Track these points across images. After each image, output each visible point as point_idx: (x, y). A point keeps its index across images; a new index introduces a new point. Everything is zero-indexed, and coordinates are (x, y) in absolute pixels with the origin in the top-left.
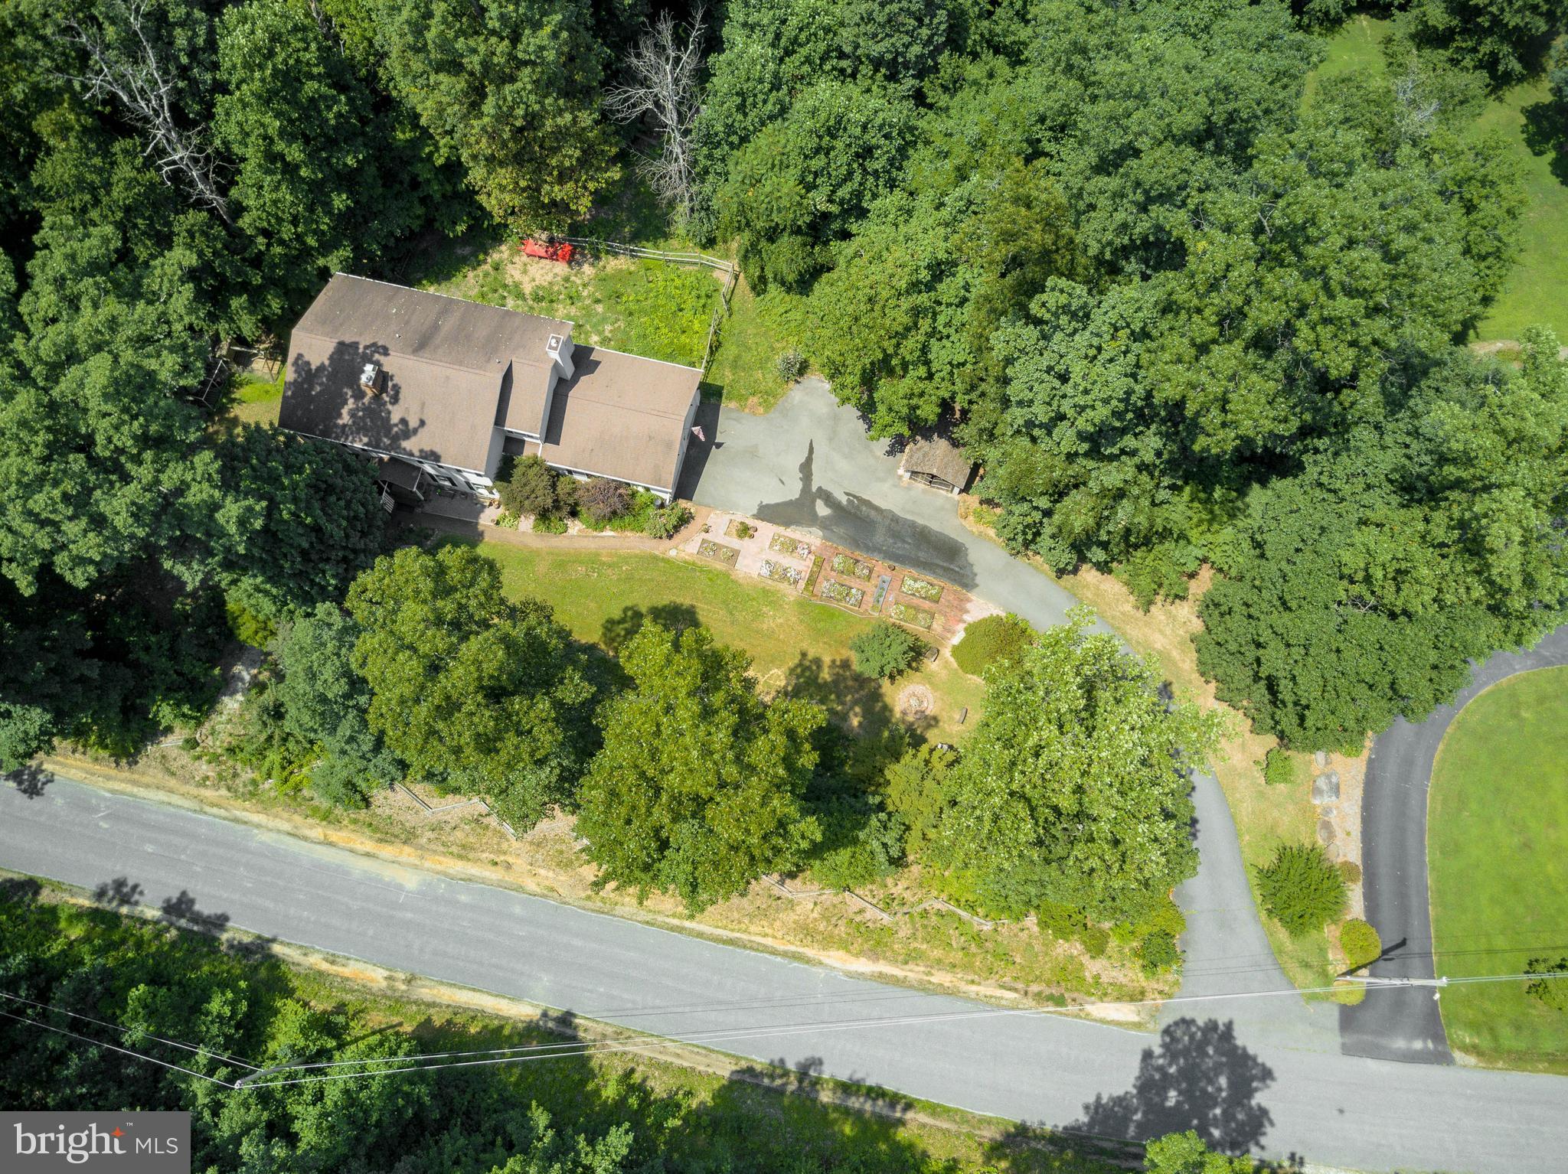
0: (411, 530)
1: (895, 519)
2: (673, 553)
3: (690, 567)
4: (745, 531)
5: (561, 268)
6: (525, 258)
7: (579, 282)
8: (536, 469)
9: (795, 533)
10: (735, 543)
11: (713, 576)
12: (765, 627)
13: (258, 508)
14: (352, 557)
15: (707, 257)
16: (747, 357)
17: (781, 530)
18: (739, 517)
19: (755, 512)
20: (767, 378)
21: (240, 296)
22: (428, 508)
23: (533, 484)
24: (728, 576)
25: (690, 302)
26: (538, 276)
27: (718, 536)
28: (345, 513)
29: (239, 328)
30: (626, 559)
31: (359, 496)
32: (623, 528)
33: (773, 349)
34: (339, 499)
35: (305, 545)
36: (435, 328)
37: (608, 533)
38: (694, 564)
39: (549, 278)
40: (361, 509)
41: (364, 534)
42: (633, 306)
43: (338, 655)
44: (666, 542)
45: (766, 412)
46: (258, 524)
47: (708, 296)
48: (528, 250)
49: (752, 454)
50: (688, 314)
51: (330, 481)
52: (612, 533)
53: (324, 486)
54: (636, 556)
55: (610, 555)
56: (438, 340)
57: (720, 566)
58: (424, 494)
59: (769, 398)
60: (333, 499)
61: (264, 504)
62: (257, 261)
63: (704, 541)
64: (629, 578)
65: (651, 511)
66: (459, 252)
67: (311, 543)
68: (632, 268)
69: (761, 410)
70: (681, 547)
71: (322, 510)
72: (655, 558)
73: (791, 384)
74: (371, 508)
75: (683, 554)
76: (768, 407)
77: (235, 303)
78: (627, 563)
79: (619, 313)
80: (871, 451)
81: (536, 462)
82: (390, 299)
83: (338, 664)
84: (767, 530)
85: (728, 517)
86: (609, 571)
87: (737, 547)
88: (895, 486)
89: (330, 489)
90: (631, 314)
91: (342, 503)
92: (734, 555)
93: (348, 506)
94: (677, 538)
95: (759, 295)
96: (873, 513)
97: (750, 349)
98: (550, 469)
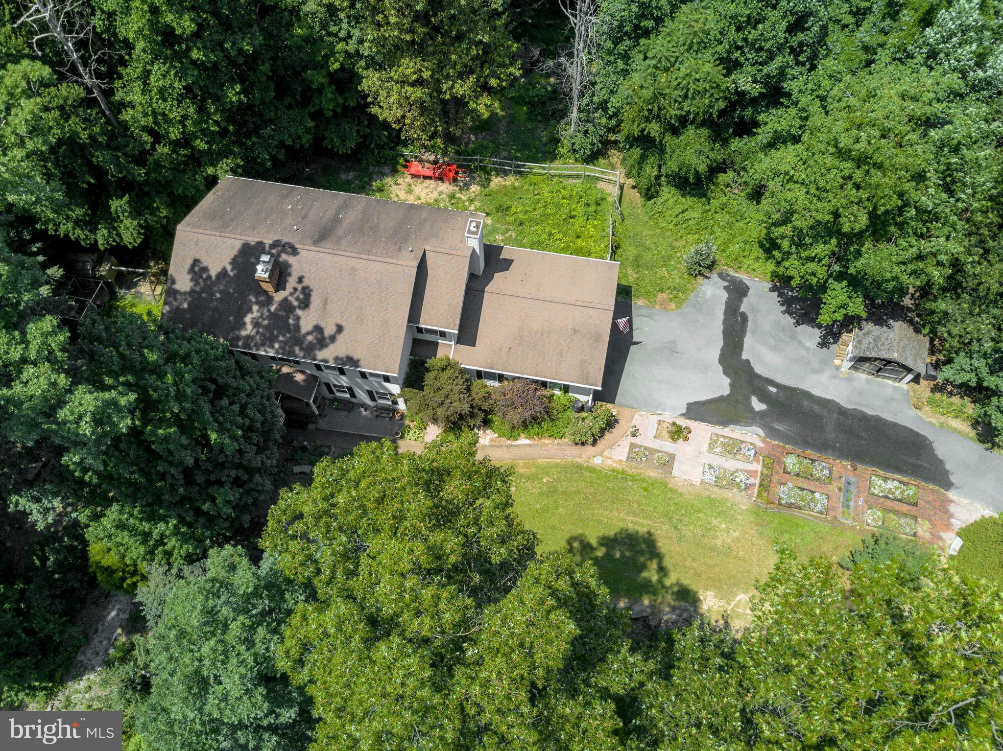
0: (304, 449)
1: (842, 412)
2: (598, 461)
3: (619, 475)
4: (678, 433)
5: (446, 188)
6: (408, 179)
7: (464, 198)
8: (449, 372)
9: (735, 432)
10: (668, 446)
11: (648, 486)
12: (719, 542)
13: (123, 401)
14: (246, 477)
15: (591, 170)
16: (647, 257)
17: (718, 429)
18: (669, 417)
19: (684, 411)
20: (675, 275)
21: (121, 198)
22: (322, 424)
23: (448, 388)
24: (665, 484)
25: (580, 210)
26: (423, 195)
27: (647, 439)
28: (239, 419)
29: (119, 235)
30: (546, 470)
31: (257, 400)
32: (540, 435)
33: (674, 248)
34: (231, 404)
35: (190, 461)
36: (336, 221)
37: (523, 441)
38: (623, 472)
39: (435, 195)
40: (259, 417)
41: (261, 450)
42: (521, 216)
43: (249, 642)
44: (589, 449)
45: (678, 307)
46: (124, 424)
47: (598, 204)
48: (413, 171)
49: (671, 351)
50: (580, 220)
51: (220, 381)
52: (527, 442)
53: (213, 387)
54: (557, 466)
55: (527, 466)
56: (340, 232)
57: (653, 474)
58: (318, 408)
59: (679, 294)
60: (225, 402)
61: (133, 396)
62: (141, 158)
63: (633, 446)
64: (552, 491)
65: (572, 414)
66: (344, 177)
67: (197, 460)
68: (516, 184)
69: (673, 306)
70: (606, 453)
71: (212, 414)
72: (579, 467)
73: (700, 279)
74: (269, 416)
75: (609, 462)
76: (680, 303)
77: (116, 204)
78: (548, 474)
79: (509, 223)
80: (800, 342)
81: (448, 365)
82: (285, 197)
83: (250, 661)
84: (702, 431)
85: (656, 418)
86: (528, 484)
87: (671, 451)
88: (834, 377)
89: (221, 391)
90: (521, 224)
91: (236, 408)
92: (669, 461)
93: (242, 413)
94: (601, 444)
95: (649, 199)
96: (816, 408)
97: (649, 249)
98: (463, 371)
